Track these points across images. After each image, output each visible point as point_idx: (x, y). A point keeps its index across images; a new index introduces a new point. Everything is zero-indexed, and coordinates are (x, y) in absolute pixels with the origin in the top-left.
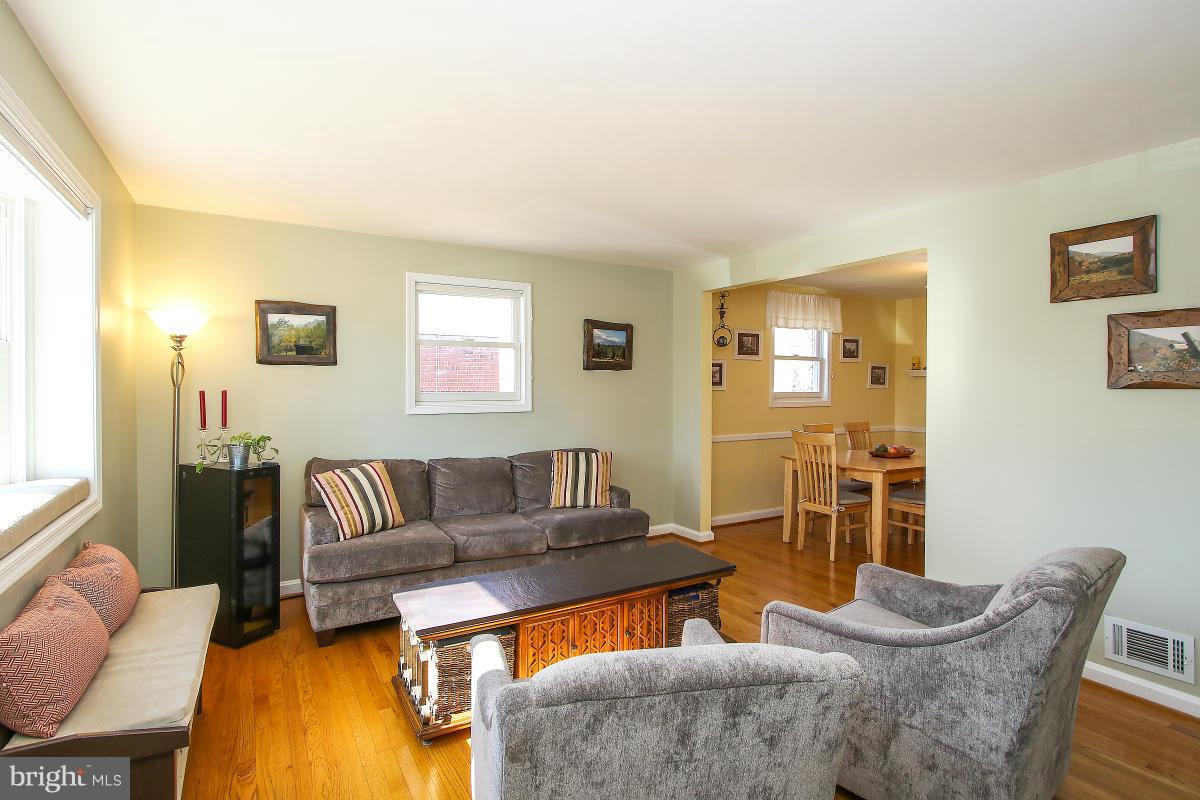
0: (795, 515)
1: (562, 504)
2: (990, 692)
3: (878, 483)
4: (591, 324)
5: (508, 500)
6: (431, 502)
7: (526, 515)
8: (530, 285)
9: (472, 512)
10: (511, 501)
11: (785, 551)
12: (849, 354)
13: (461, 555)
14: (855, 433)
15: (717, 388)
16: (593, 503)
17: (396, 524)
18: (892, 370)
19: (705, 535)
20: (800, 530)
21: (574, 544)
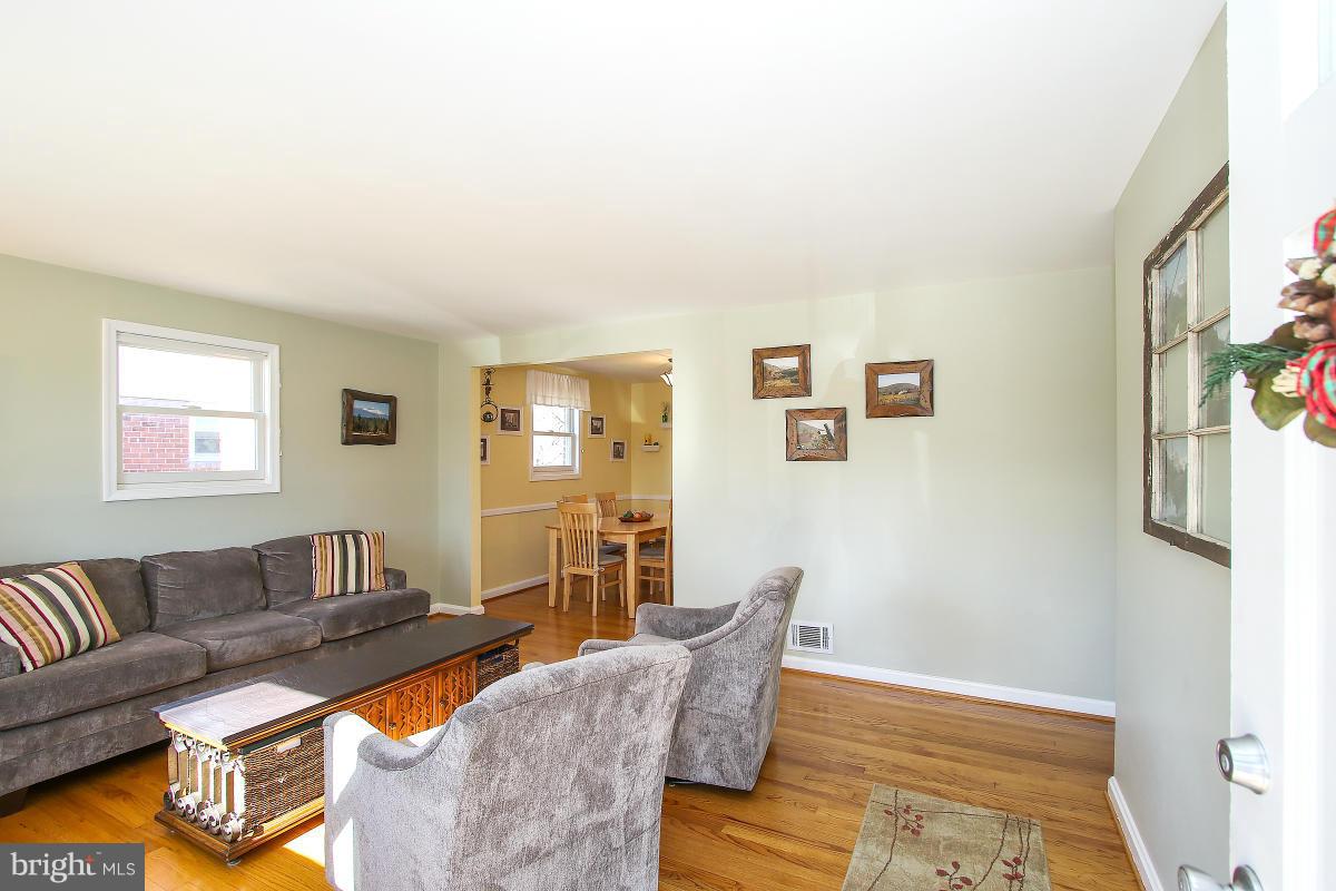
0: (561, 580)
1: (329, 592)
2: (742, 669)
3: (631, 543)
4: (351, 396)
5: (258, 596)
6: (151, 607)
7: (282, 610)
8: (277, 347)
9: (212, 615)
10: (262, 597)
11: (551, 614)
12: (596, 431)
13: (216, 663)
14: (605, 502)
15: (483, 463)
16: (366, 587)
17: (109, 639)
18: (629, 443)
19: (478, 609)
20: (565, 593)
21: (352, 633)
